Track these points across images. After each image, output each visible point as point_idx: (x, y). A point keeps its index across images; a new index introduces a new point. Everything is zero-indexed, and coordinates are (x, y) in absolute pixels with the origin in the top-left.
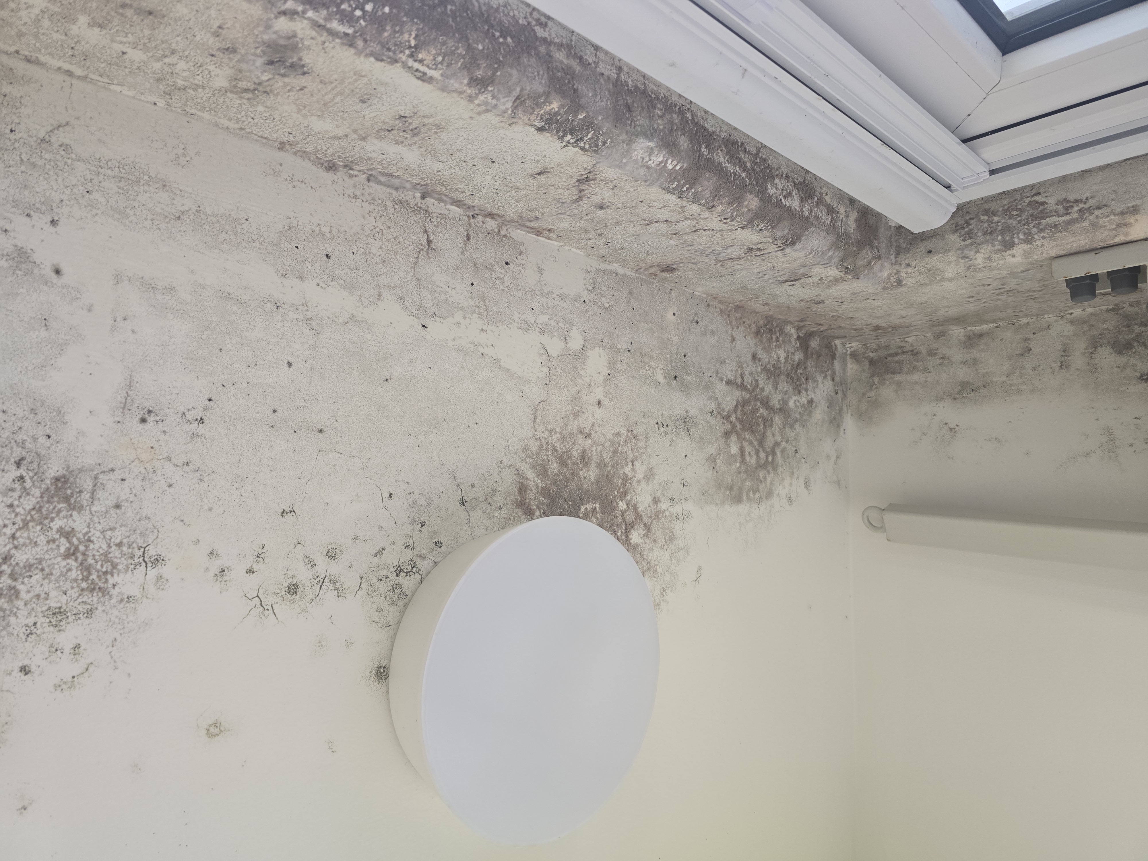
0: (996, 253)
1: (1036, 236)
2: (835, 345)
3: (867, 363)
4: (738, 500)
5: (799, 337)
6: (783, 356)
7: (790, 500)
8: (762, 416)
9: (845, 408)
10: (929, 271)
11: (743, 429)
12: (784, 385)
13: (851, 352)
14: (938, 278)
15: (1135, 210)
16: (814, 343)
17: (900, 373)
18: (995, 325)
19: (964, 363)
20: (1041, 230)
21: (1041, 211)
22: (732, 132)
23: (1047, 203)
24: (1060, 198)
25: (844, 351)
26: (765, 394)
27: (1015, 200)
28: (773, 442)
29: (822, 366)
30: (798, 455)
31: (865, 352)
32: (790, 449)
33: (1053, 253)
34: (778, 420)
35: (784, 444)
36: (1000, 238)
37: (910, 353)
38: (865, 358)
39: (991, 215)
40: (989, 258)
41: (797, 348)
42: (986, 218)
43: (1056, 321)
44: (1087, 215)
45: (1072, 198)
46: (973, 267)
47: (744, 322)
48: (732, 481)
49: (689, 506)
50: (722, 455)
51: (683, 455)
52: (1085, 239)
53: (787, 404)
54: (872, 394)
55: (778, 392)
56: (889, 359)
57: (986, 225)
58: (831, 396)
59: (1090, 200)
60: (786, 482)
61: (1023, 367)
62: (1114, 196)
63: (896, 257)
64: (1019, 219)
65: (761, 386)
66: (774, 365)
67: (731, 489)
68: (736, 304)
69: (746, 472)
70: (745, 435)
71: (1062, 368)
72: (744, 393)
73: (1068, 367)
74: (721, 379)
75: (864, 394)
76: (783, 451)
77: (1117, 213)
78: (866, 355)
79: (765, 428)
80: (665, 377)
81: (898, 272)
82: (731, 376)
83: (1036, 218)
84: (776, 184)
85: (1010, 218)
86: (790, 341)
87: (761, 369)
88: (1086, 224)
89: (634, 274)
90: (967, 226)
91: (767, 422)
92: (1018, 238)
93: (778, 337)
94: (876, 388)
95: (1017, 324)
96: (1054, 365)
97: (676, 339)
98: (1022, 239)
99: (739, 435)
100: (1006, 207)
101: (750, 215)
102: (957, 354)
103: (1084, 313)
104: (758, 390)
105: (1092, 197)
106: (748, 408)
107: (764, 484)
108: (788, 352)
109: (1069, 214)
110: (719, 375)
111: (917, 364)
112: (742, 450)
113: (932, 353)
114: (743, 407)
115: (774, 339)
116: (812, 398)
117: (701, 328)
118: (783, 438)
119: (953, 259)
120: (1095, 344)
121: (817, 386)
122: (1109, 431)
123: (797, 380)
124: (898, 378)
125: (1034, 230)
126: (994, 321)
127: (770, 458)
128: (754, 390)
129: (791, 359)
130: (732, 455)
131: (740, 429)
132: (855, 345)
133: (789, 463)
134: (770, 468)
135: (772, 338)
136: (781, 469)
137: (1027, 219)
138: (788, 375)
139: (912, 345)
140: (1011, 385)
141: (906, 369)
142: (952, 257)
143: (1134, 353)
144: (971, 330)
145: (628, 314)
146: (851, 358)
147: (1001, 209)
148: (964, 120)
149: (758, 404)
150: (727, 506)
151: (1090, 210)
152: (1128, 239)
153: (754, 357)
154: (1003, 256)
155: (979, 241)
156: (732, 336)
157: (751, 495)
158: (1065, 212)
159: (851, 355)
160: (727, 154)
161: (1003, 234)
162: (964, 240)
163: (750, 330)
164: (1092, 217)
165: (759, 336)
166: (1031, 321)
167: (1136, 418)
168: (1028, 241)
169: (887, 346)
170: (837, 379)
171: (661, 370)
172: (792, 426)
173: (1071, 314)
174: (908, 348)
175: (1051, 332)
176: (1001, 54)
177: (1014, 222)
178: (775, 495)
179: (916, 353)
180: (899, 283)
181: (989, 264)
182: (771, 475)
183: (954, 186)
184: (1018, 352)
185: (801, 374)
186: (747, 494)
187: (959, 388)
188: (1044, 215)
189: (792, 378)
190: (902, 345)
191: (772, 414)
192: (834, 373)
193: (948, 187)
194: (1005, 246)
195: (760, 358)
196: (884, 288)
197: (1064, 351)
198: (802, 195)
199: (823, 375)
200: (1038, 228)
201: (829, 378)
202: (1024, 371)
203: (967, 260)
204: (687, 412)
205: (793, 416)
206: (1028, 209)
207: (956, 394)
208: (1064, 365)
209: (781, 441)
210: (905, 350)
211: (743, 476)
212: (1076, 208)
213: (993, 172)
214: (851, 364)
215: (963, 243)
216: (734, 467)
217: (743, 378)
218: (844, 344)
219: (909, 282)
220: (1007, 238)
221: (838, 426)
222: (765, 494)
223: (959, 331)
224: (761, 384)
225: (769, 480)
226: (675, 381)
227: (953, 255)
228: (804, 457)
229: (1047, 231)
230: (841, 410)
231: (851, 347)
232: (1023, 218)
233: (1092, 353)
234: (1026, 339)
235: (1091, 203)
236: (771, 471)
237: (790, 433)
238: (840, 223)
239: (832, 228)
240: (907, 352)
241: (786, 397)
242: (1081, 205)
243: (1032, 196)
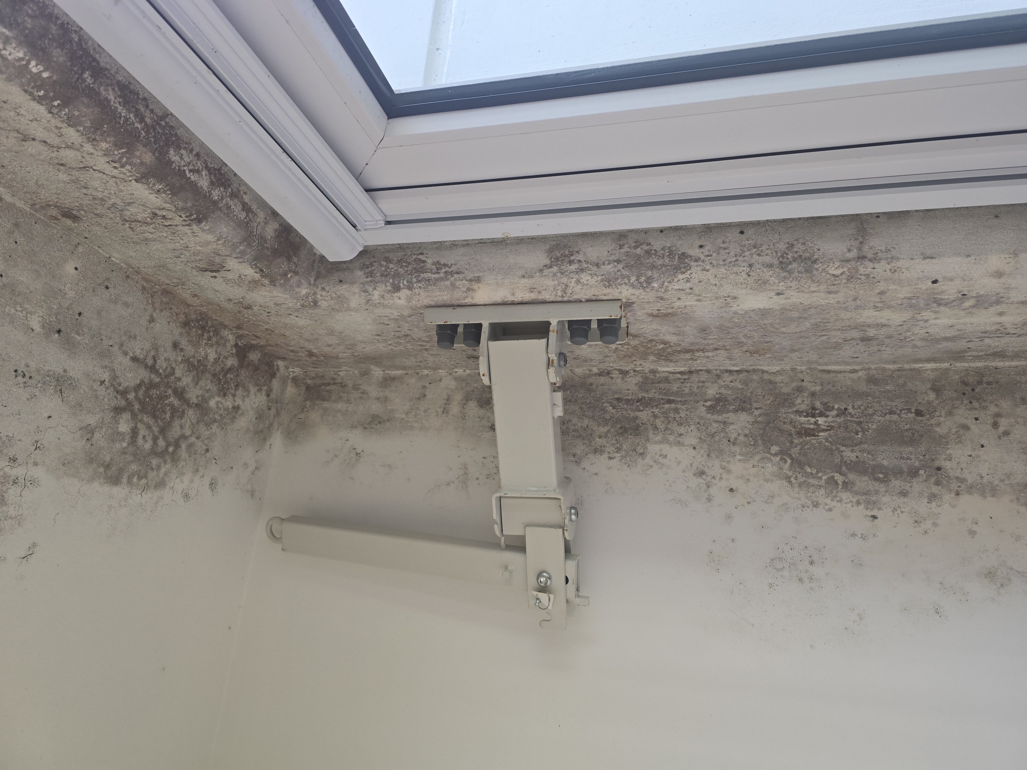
0: (388, 293)
1: (415, 285)
2: (277, 365)
3: (304, 388)
4: (115, 481)
5: (236, 345)
6: (212, 356)
7: (186, 496)
8: (171, 405)
9: (276, 425)
10: (339, 298)
11: (143, 410)
12: (207, 383)
13: (293, 377)
14: (345, 305)
15: (478, 280)
16: (254, 356)
17: (328, 401)
18: (405, 372)
19: (378, 399)
20: (419, 281)
21: (421, 267)
22: (132, 81)
23: (426, 262)
24: (435, 260)
25: (287, 374)
26: (180, 384)
27: (406, 255)
28: (179, 433)
29: (258, 379)
30: (208, 455)
31: (305, 379)
32: (200, 446)
33: (426, 302)
34: (191, 413)
35: (193, 439)
36: (391, 280)
37: (339, 385)
38: (303, 383)
39: (389, 262)
40: (383, 297)
41: (232, 354)
42: (384, 263)
43: (446, 376)
44: (450, 276)
45: (442, 262)
46: (371, 302)
47: (171, 309)
48: (111, 459)
49: (38, 473)
50: (104, 430)
51: (46, 415)
52: (447, 296)
53: (207, 402)
54: (302, 416)
55: (198, 387)
56: (322, 387)
57: (383, 269)
58: (262, 410)
59: (453, 266)
60: (187, 478)
61: (418, 409)
62: (468, 267)
63: (315, 280)
64: (406, 269)
65: (177, 375)
66: (199, 361)
67: (107, 467)
68: (164, 287)
69: (135, 455)
70: (142, 418)
71: (444, 413)
72: (153, 376)
73: (447, 412)
74: (126, 354)
75: (295, 415)
76: (190, 446)
77: (467, 279)
78: (305, 381)
79: (172, 417)
80: (43, 327)
81: (315, 294)
82: (139, 354)
83: (417, 271)
84: (182, 155)
85: (401, 267)
86: (224, 345)
87: (182, 360)
88: (448, 283)
89: (28, 209)
90: (371, 267)
91: (177, 413)
92: (403, 283)
93: (210, 336)
94: (307, 411)
95: (420, 374)
96: (439, 410)
97: (71, 294)
98: (405, 285)
99: (134, 415)
100: (399, 259)
101: (143, 169)
102: (374, 391)
103: (464, 373)
104: (173, 378)
105: (454, 265)
106: (154, 392)
107: (155, 473)
108: (220, 354)
109: (439, 273)
110: (124, 348)
111: (342, 394)
112: (134, 432)
113: (356, 387)
114: (148, 389)
115: (205, 337)
116: (238, 405)
117: (111, 295)
118: (193, 433)
119: (357, 291)
120: (467, 399)
121: (248, 395)
122: (465, 467)
123: (225, 383)
124: (326, 404)
125: (414, 280)
126: (404, 368)
127: (171, 449)
128: (167, 376)
129: (222, 361)
130: (118, 433)
131: (139, 409)
132: (297, 371)
133: (195, 460)
134: (168, 458)
135: (203, 335)
136: (183, 463)
137: (412, 271)
138: (214, 375)
139: (342, 379)
140: (407, 422)
141: (333, 398)
142: (356, 289)
143: (490, 408)
144: (388, 373)
145: (6, 245)
146: (291, 382)
147: (396, 259)
148: (364, 168)
149: (170, 391)
150: (96, 484)
151: (452, 273)
152: (474, 302)
153: (175, 345)
154: (392, 296)
155: (377, 281)
156: (151, 316)
157: (135, 480)
158: (436, 271)
159: (292, 379)
160: (120, 96)
161: (393, 278)
162: (367, 277)
163: (177, 318)
164: (452, 279)
165: (187, 328)
166: (430, 373)
167: (484, 458)
168: (410, 288)
169: (323, 376)
170: (273, 396)
171: (39, 316)
172: (207, 425)
173: (456, 372)
174: (339, 381)
175: (441, 384)
176: (387, 117)
177: (403, 271)
178: (168, 487)
179: (343, 385)
180: (315, 303)
181: (382, 301)
182: (168, 466)
183: (359, 227)
184: (417, 396)
185: (231, 379)
186: (129, 478)
187: (370, 419)
188: (423, 270)
189: (219, 380)
190: (335, 377)
191: (185, 407)
192: (271, 390)
193: (354, 226)
194: (394, 288)
195: (182, 348)
196: (303, 306)
197: (447, 400)
198: (214, 180)
199: (258, 388)
200: (417, 279)
201: (264, 392)
202: (418, 412)
203: (367, 294)
204: (65, 371)
205: (211, 416)
206: (413, 263)
207: (367, 424)
208: (445, 411)
209: (191, 436)
210: (337, 381)
211: (130, 458)
212: (444, 270)
213: (388, 223)
214: (291, 387)
215: (365, 279)
216: (118, 446)
217: (155, 361)
218: (287, 368)
219: (323, 304)
220: (396, 282)
221: (265, 439)
222: (154, 482)
223: (379, 373)
224: (178, 373)
225: (163, 470)
226: (57, 335)
227: (357, 288)
228: (216, 458)
229: (422, 282)
230: (271, 425)
231: (293, 372)
232: (409, 269)
233: (465, 404)
234: (424, 387)
235: (454, 268)
236: (169, 461)
237: (203, 430)
238: (256, 224)
239: (246, 225)
240: (337, 383)
241: (207, 395)
242: (447, 269)
243: (418, 255)
